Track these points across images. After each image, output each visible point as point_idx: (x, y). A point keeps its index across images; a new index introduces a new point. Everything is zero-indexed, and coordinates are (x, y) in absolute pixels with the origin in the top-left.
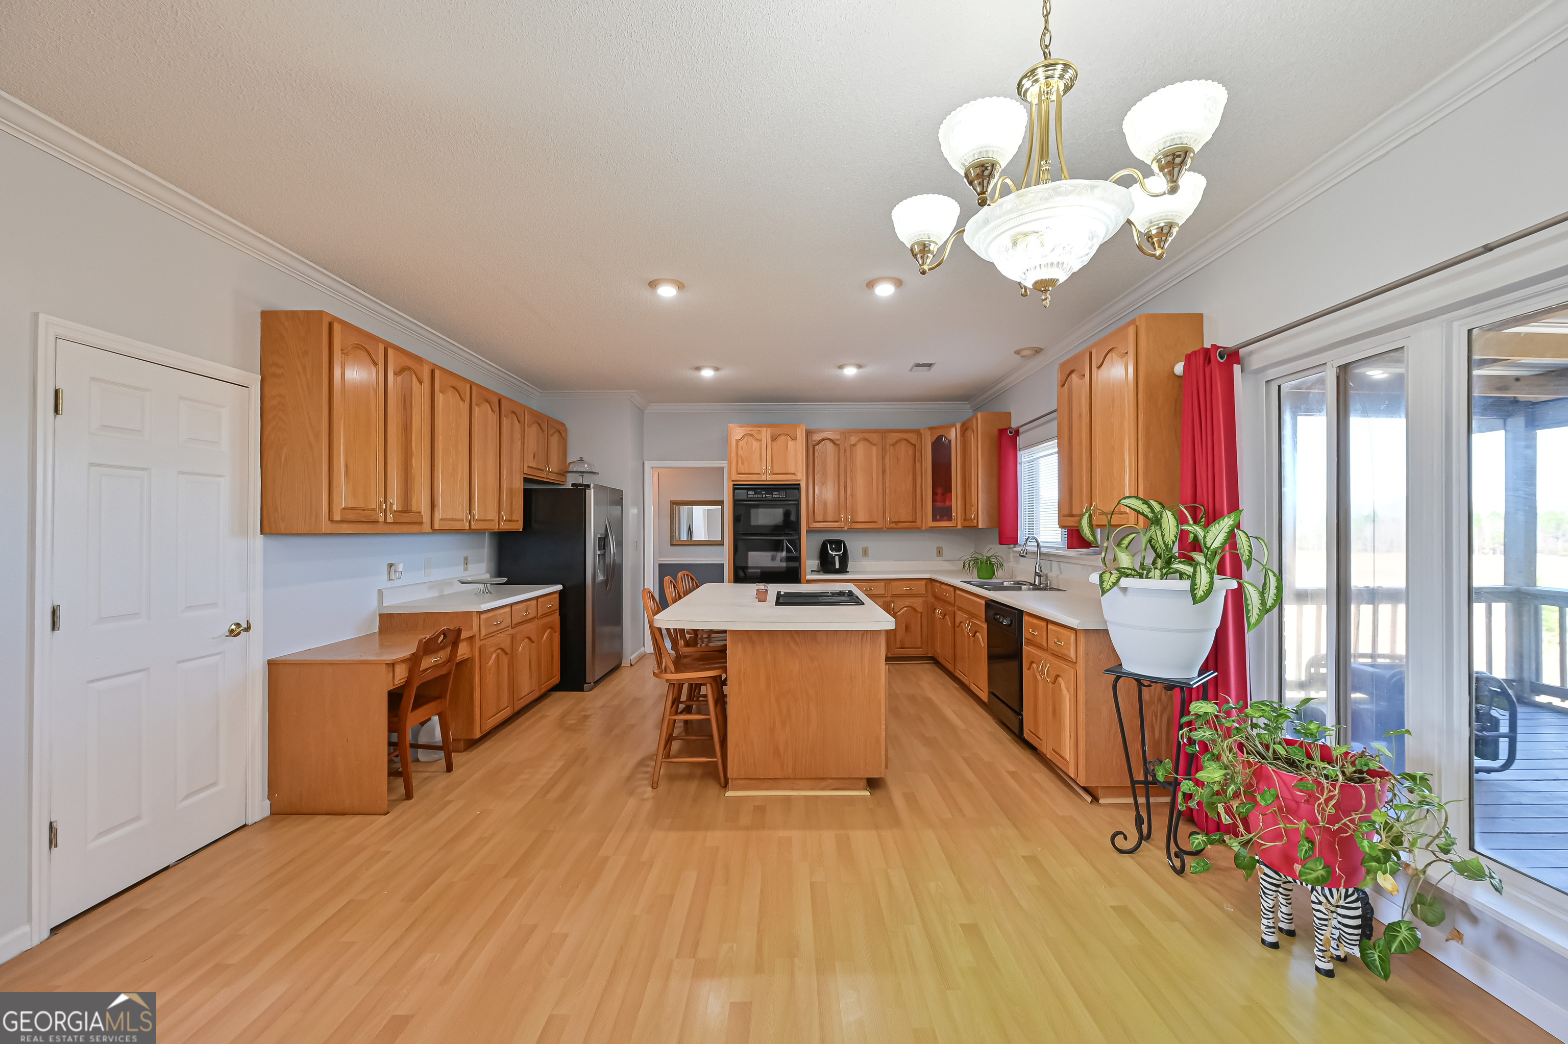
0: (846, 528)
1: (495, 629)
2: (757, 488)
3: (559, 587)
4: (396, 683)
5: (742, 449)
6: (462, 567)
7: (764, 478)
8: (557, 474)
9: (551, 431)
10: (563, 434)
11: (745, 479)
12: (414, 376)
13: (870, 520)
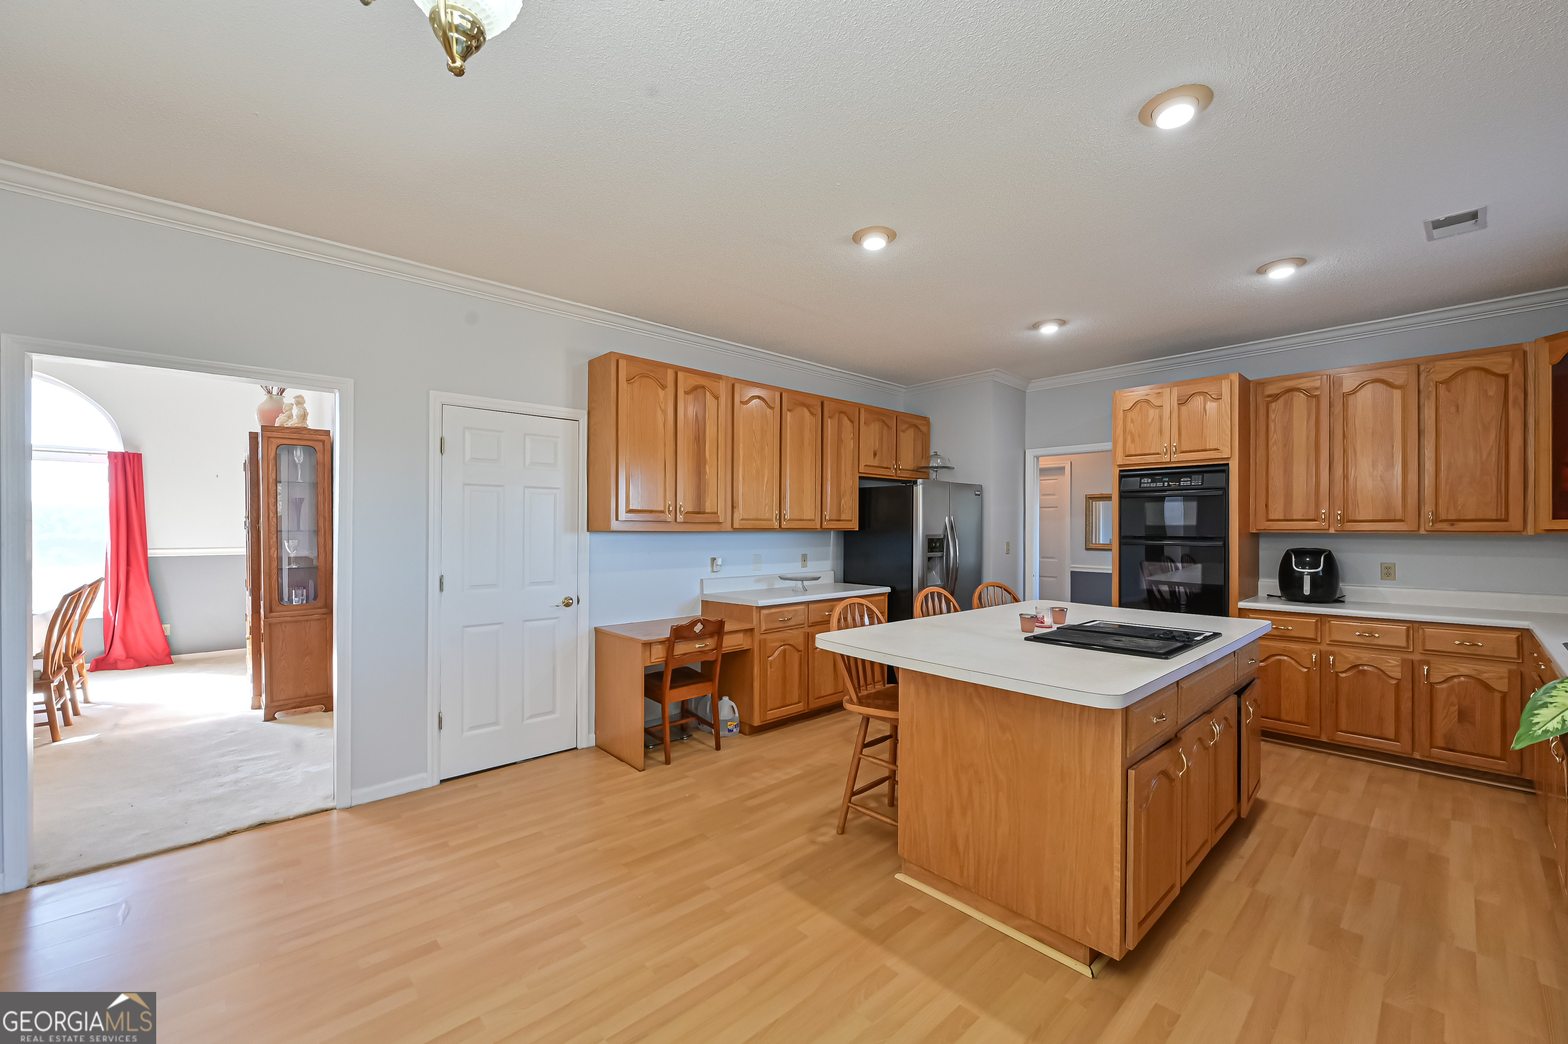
0: (1332, 531)
1: (781, 625)
2: (1154, 474)
3: (888, 589)
4: (653, 661)
5: (1132, 421)
6: (800, 564)
7: (1166, 458)
8: (913, 470)
9: (904, 427)
10: (924, 429)
11: (1136, 462)
12: (708, 393)
13: (1385, 518)
